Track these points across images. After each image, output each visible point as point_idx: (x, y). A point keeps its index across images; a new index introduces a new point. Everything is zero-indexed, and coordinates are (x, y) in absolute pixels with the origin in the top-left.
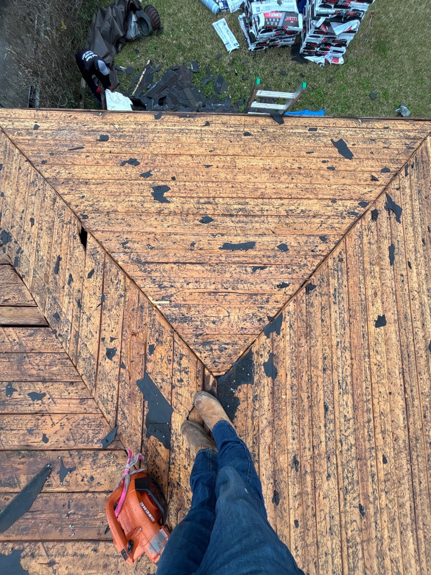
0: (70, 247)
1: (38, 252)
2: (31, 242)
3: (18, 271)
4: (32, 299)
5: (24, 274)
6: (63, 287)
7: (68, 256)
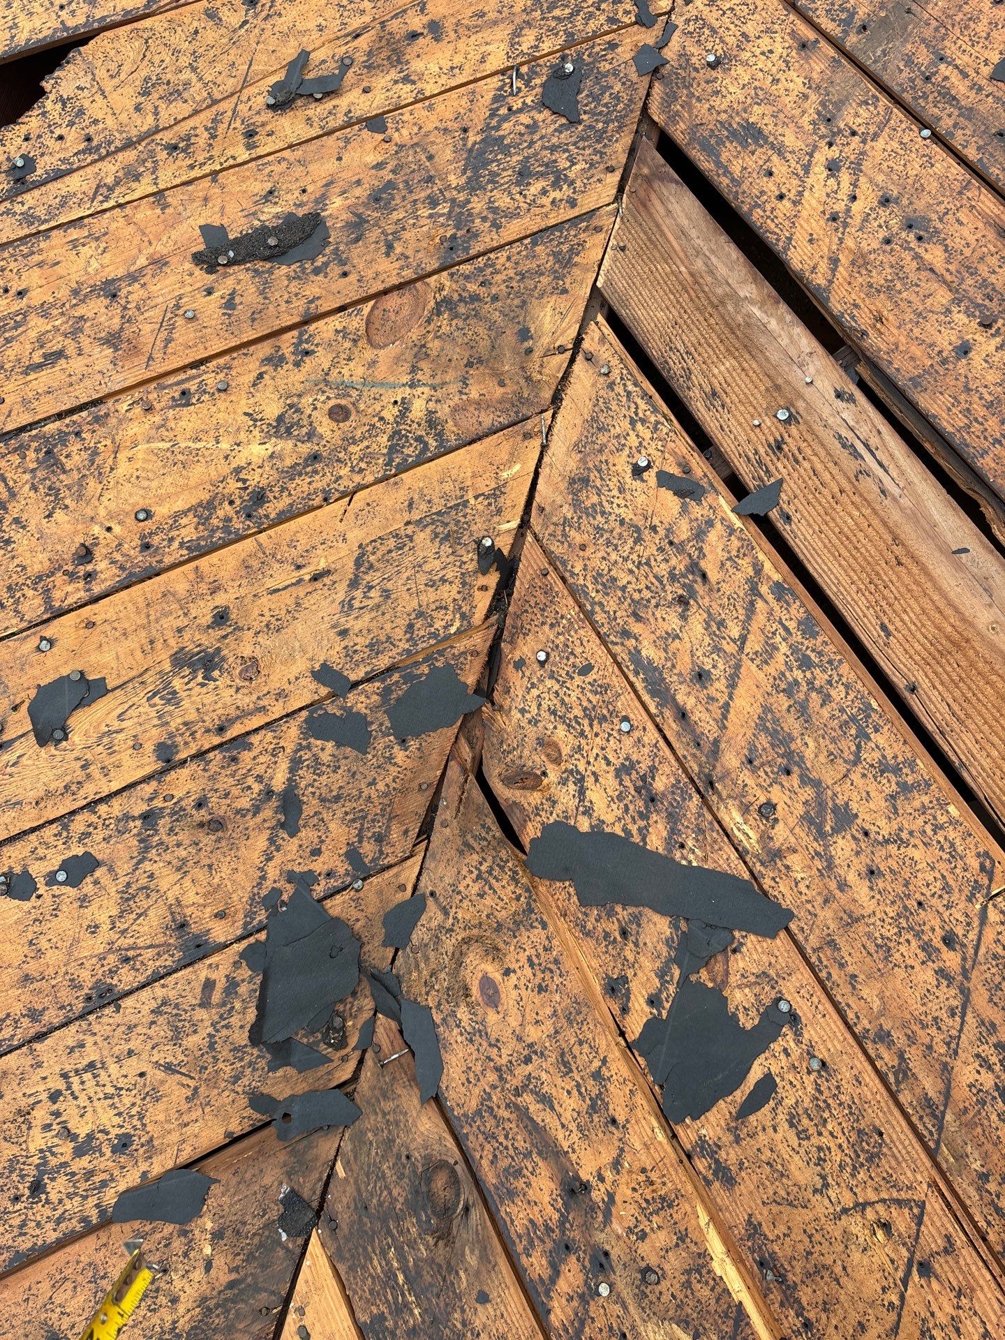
0: (102, 189)
1: (259, 497)
2: (221, 617)
3: (479, 641)
4: (580, 366)
5: (470, 559)
6: (375, 123)
7: (166, 178)
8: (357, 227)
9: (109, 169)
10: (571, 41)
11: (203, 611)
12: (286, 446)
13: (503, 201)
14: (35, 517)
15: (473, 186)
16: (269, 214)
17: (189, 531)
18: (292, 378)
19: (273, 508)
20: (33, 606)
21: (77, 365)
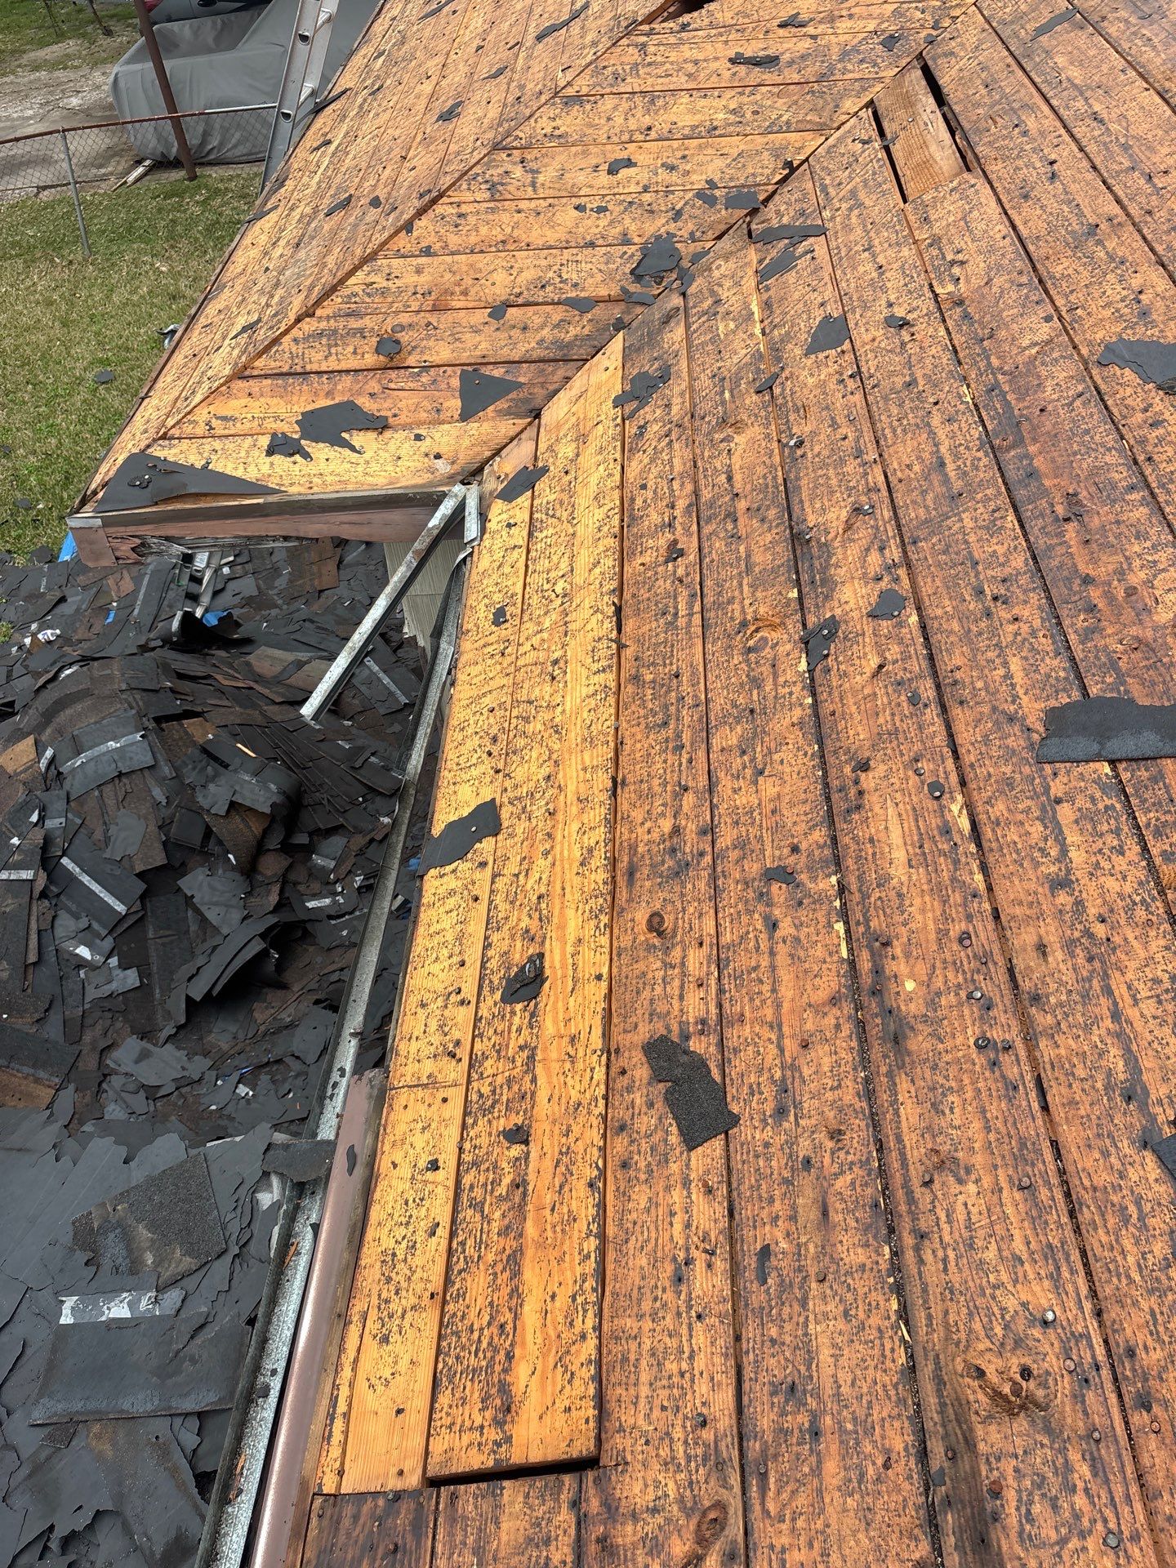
0: (708, 36)
1: (715, 128)
2: (684, 157)
3: (771, 188)
4: (853, 119)
5: (781, 164)
6: (814, 37)
7: (731, 38)
8: (791, 63)
9: (714, 32)
10: (902, 28)
11: (679, 154)
12: (732, 117)
13: (850, 67)
14: (639, 115)
15: (840, 61)
16: (761, 54)
17: (686, 131)
18: (745, 99)
19: (717, 133)
20: (625, 137)
21: (674, 79)
